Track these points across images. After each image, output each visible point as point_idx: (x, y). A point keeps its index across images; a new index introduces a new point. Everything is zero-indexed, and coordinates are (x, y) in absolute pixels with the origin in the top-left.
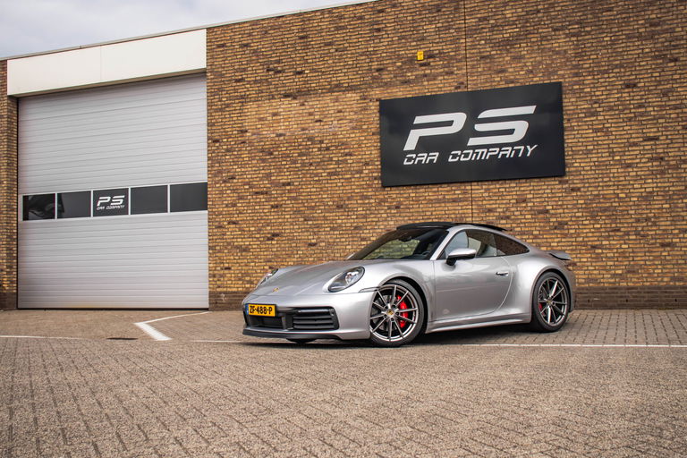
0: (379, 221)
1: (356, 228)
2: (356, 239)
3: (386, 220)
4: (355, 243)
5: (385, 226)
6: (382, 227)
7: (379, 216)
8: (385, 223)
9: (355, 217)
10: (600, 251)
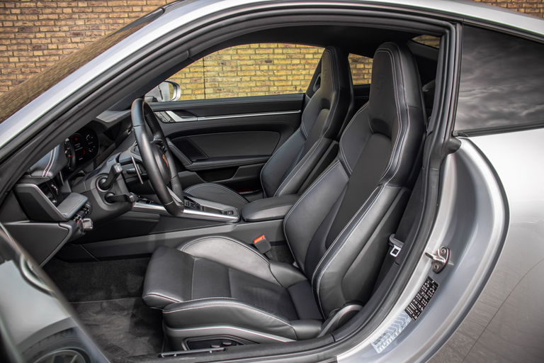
0: (59, 19)
1: (22, 29)
2: (23, 47)
3: (71, 18)
4: (25, 53)
5: (71, 27)
6: (66, 28)
7: (58, 11)
8: (70, 23)
9: (18, 11)
10: (362, 66)
